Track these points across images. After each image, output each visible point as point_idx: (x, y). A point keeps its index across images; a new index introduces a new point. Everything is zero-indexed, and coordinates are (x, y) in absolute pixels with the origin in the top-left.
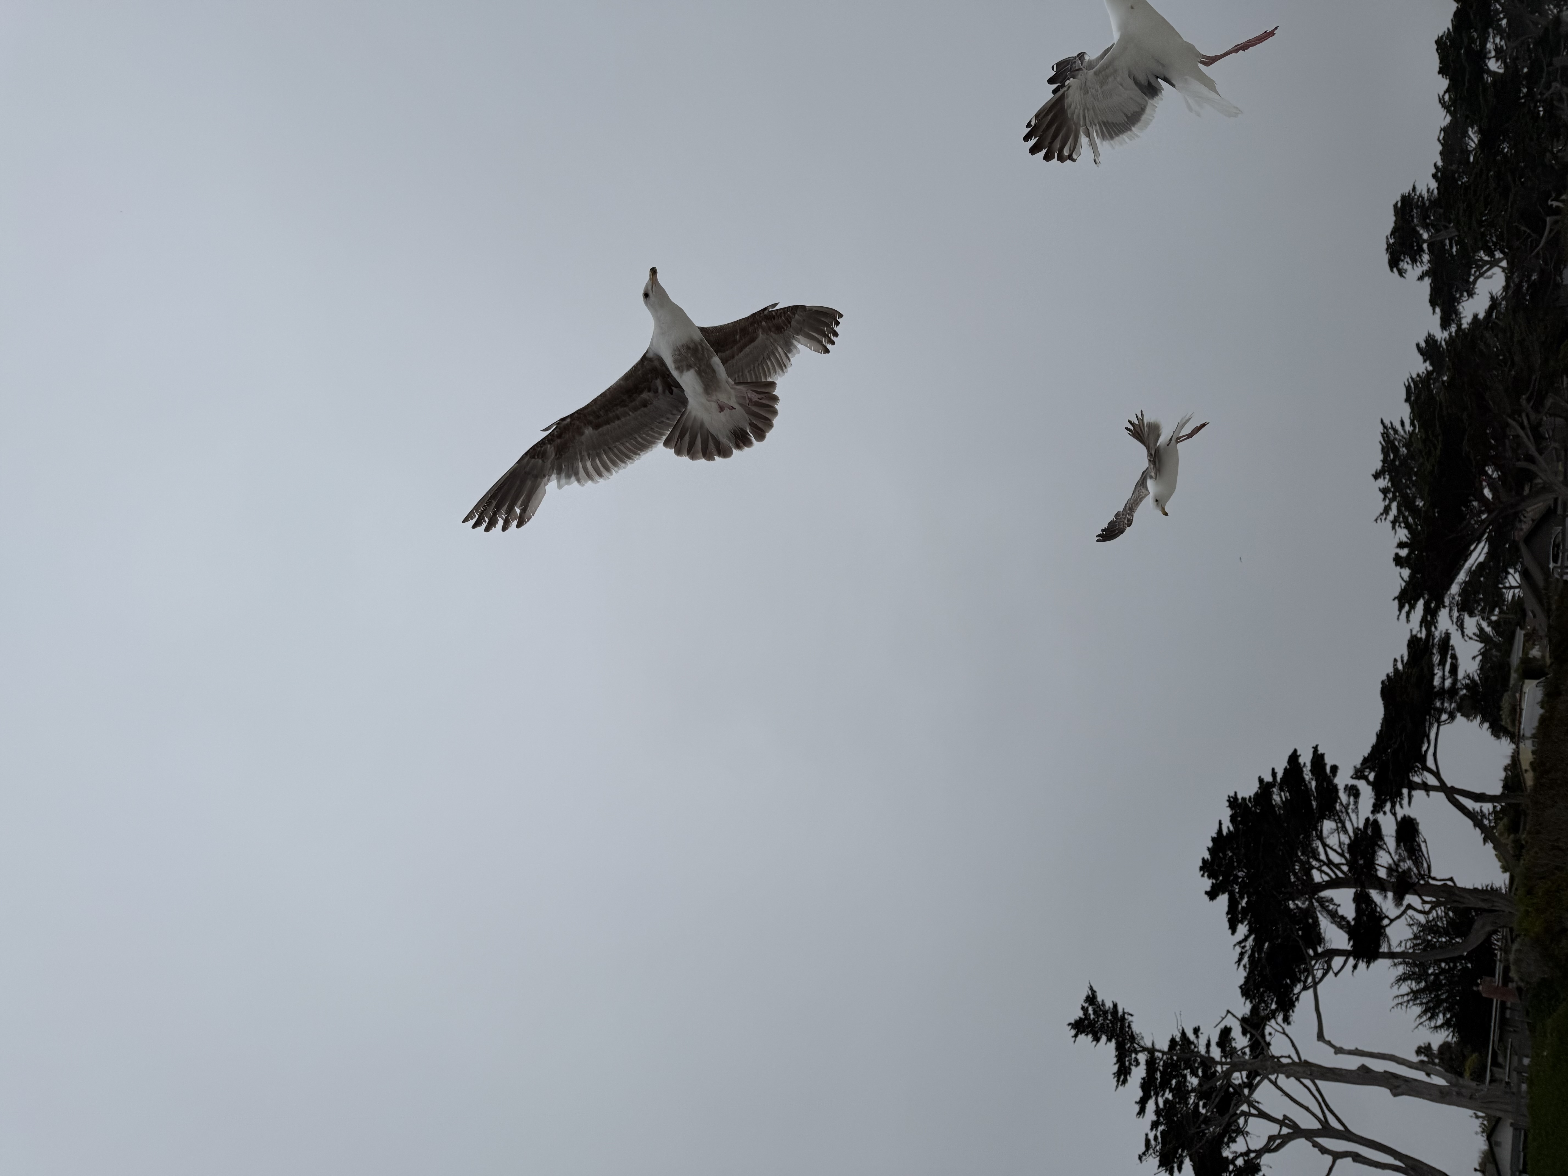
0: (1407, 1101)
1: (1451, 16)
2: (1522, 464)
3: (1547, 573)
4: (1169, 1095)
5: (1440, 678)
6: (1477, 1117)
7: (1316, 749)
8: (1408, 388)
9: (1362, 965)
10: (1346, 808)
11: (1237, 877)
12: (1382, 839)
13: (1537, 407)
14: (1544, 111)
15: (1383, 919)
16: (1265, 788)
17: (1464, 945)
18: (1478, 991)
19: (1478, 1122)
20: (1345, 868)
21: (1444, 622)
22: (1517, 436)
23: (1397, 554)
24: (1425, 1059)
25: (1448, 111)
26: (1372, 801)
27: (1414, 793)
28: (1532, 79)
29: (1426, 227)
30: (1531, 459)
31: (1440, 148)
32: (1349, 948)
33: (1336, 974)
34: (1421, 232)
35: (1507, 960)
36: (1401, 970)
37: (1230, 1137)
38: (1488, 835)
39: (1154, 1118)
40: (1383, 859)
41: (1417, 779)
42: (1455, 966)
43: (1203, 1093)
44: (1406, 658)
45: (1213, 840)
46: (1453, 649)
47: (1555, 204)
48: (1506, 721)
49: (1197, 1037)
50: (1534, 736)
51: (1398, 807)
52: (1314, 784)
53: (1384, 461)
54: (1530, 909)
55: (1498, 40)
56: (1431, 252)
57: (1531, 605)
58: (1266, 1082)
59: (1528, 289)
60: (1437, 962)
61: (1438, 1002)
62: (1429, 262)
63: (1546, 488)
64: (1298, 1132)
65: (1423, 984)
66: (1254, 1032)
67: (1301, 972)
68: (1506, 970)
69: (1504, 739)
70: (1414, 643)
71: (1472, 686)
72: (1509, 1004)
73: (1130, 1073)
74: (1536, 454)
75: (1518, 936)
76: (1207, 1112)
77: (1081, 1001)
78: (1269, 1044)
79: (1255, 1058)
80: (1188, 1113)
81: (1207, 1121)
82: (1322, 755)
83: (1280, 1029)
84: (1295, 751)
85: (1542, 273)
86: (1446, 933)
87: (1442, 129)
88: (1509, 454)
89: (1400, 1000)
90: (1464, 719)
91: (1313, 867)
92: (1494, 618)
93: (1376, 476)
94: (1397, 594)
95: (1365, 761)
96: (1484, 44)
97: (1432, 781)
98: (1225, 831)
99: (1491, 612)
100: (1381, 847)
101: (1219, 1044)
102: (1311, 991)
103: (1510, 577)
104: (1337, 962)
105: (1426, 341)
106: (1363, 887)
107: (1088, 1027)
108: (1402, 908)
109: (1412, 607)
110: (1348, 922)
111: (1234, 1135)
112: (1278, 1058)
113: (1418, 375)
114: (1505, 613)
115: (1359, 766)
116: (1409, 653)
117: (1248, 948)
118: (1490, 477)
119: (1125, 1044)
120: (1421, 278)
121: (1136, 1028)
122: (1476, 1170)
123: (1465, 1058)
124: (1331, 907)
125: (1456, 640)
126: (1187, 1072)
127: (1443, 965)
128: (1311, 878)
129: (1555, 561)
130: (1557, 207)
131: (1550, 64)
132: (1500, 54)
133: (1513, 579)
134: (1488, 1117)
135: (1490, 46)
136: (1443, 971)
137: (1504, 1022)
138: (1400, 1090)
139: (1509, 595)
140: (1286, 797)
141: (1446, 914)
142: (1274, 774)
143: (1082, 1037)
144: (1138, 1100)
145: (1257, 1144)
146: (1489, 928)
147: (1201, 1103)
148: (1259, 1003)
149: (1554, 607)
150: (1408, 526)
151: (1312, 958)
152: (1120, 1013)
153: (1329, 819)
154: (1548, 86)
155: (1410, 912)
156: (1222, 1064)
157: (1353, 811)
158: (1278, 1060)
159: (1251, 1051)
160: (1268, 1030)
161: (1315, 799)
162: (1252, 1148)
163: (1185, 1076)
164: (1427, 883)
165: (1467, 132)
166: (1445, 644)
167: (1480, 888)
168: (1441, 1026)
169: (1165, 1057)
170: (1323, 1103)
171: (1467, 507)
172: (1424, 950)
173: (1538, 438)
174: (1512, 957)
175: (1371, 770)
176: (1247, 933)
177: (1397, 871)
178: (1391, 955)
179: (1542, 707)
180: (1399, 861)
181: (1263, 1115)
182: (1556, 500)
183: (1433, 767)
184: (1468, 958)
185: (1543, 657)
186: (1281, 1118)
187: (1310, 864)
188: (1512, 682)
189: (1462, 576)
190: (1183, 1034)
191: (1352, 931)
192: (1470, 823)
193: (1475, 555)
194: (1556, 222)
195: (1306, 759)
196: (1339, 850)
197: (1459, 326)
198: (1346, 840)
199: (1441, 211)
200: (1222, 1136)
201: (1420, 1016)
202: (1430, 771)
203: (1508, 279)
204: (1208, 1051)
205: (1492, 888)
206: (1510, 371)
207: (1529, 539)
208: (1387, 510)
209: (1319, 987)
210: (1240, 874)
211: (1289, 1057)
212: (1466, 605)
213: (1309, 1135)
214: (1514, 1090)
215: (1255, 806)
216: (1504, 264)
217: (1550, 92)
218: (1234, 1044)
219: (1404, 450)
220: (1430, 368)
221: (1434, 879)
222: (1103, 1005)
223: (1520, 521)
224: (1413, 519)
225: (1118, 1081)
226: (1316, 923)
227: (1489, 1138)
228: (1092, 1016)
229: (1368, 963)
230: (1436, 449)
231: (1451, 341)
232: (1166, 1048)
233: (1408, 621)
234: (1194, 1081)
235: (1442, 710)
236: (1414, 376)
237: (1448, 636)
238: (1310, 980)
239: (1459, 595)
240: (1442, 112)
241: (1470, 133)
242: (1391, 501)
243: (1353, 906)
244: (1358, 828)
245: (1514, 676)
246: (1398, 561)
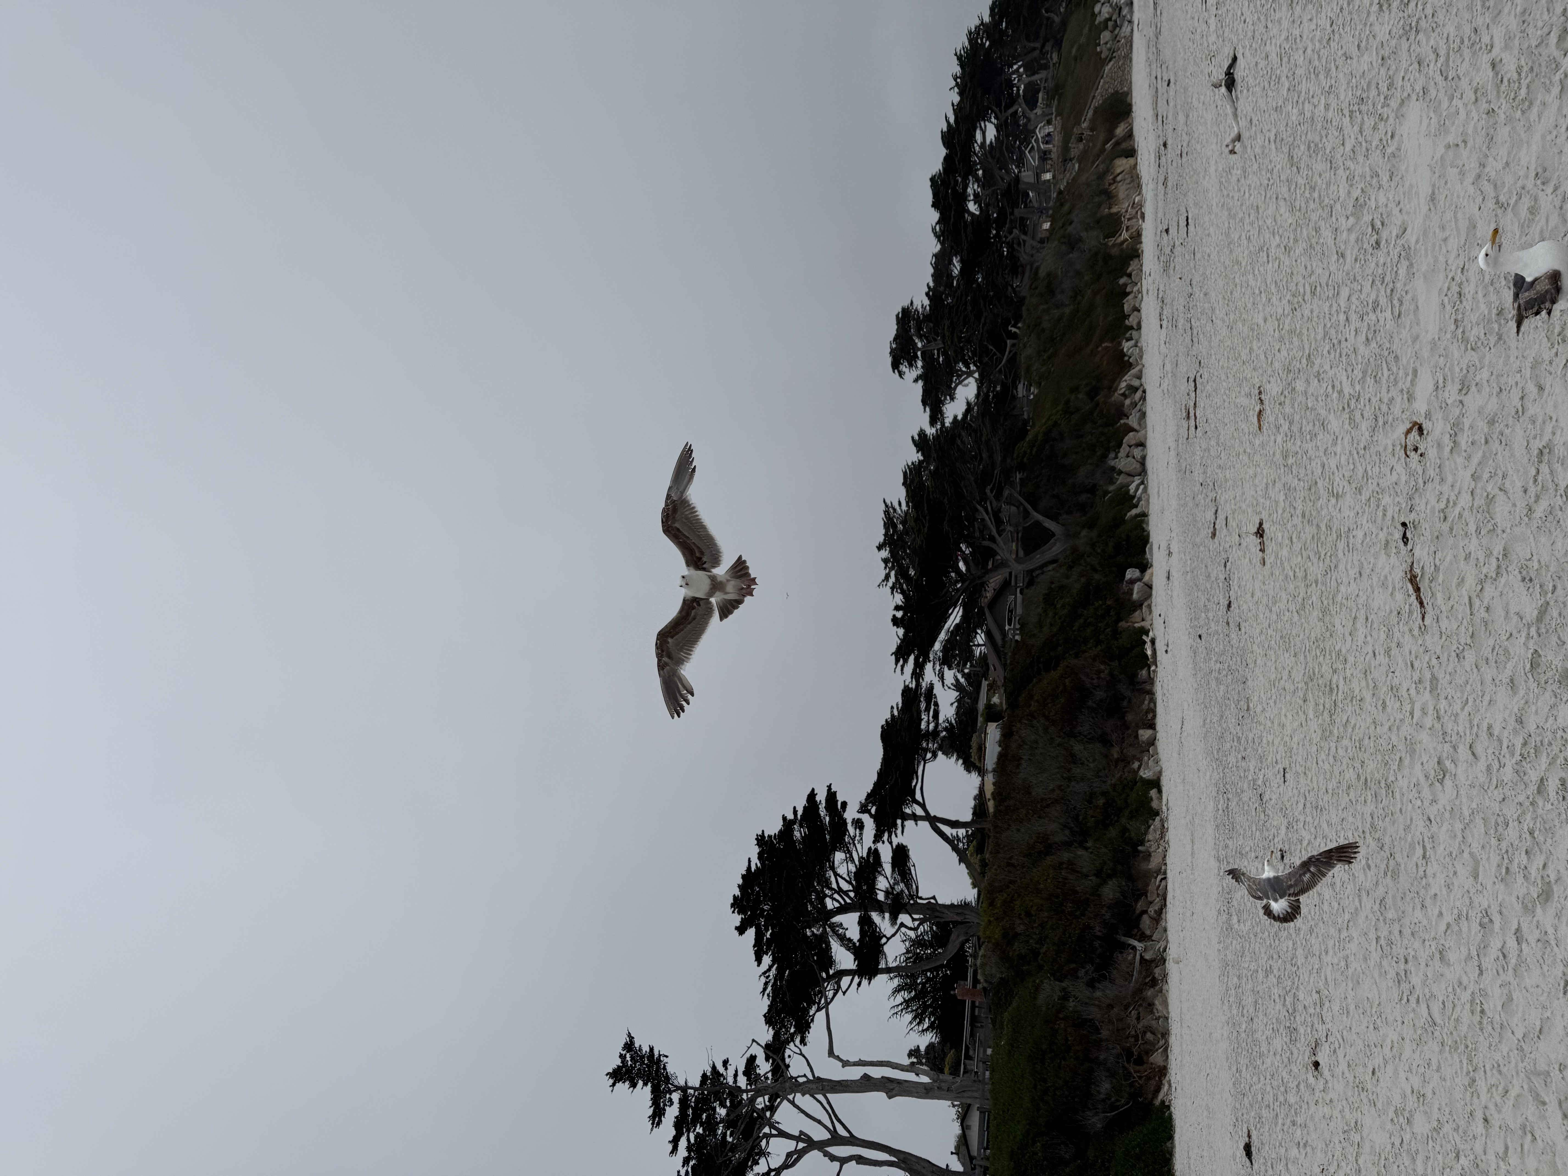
0: (901, 1101)
1: (941, 160)
2: (986, 543)
3: (1004, 634)
4: (700, 1130)
5: (926, 723)
6: (954, 1106)
7: (829, 787)
8: (905, 474)
9: (865, 982)
10: (853, 839)
11: (763, 910)
12: (881, 866)
13: (998, 496)
14: (1008, 251)
15: (882, 938)
16: (788, 824)
17: (945, 954)
18: (955, 994)
19: (954, 1110)
20: (852, 894)
21: (930, 674)
22: (983, 520)
23: (894, 616)
24: (915, 1060)
25: (939, 240)
26: (874, 832)
27: (906, 823)
28: (1000, 223)
29: (920, 337)
30: (992, 539)
31: (932, 271)
32: (854, 967)
33: (844, 993)
34: (917, 341)
35: (975, 965)
36: (896, 982)
37: (754, 1160)
38: (963, 858)
39: (686, 1154)
40: (882, 884)
41: (908, 811)
42: (938, 974)
43: (730, 1123)
44: (900, 706)
45: (743, 877)
46: (936, 697)
47: (1014, 330)
48: (974, 758)
49: (726, 1069)
50: (994, 770)
51: (893, 835)
52: (827, 819)
53: (886, 535)
54: (992, 919)
55: (976, 187)
56: (924, 359)
57: (993, 660)
58: (785, 1102)
59: (993, 399)
60: (924, 972)
61: (925, 1007)
62: (922, 367)
63: (1003, 564)
64: (812, 1144)
65: (913, 993)
66: (775, 1057)
67: (815, 995)
68: (975, 973)
69: (973, 773)
70: (906, 691)
71: (950, 729)
72: (977, 1004)
73: (664, 1114)
74: (997, 536)
75: (983, 943)
76: (733, 1140)
77: (619, 1049)
78: (788, 1066)
79: (776, 1081)
80: (716, 1144)
81: (734, 1148)
82: (835, 793)
83: (798, 1051)
84: (813, 790)
85: (1004, 385)
86: (931, 946)
87: (934, 255)
88: (977, 534)
89: (896, 1010)
90: (944, 757)
91: (826, 896)
92: (966, 671)
93: (880, 548)
94: (894, 650)
95: (869, 796)
96: (966, 187)
97: (919, 812)
98: (753, 868)
99: (965, 665)
100: (880, 873)
101: (745, 1073)
102: (824, 1010)
103: (978, 636)
104: (845, 981)
105: (919, 435)
106: (866, 911)
107: (625, 1074)
108: (897, 927)
109: (906, 661)
110: (854, 944)
111: (757, 1158)
112: (796, 1078)
113: (913, 463)
114: (974, 667)
115: (863, 801)
116: (903, 701)
117: (771, 977)
118: (964, 552)
119: (660, 1086)
120: (916, 381)
121: (670, 1069)
122: (952, 1153)
123: (945, 1054)
124: (841, 931)
125: (938, 690)
126: (717, 1104)
127: (929, 974)
128: (824, 906)
129: (1010, 624)
130: (1015, 332)
131: (1012, 213)
132: (977, 198)
133: (980, 638)
134: (962, 1105)
135: (970, 190)
136: (928, 980)
137: (974, 1019)
138: (894, 1092)
139: (977, 652)
140: (805, 833)
141: (931, 928)
142: (795, 812)
143: (619, 1085)
144: (671, 1139)
145: (776, 1162)
146: (962, 938)
147: (728, 1132)
148: (780, 1029)
149: (1008, 662)
150: (903, 592)
151: (824, 980)
152: (656, 1055)
153: (840, 850)
154: (1011, 233)
155: (903, 929)
156: (747, 1091)
157: (859, 842)
158: (796, 1081)
159: (772, 1075)
160: (788, 1052)
161: (829, 834)
162: (772, 1167)
163: (714, 1109)
164: (916, 902)
165: (952, 260)
166: (930, 693)
167: (956, 903)
168: (927, 1030)
169: (696, 1093)
170: (833, 1114)
171: (947, 577)
172: (914, 962)
173: (998, 522)
174: (979, 962)
175: (873, 805)
176: (770, 963)
177: (893, 894)
178: (888, 970)
179: (1000, 746)
180: (894, 884)
181: (782, 1134)
182: (1010, 573)
183: (920, 800)
184: (947, 966)
185: (1001, 703)
186: (797, 1134)
187: (823, 892)
188: (979, 724)
189: (942, 636)
190: (714, 1067)
191: (857, 951)
192: (949, 848)
193: (952, 617)
194: (1013, 345)
195: (821, 797)
196: (848, 879)
197: (943, 424)
198: (853, 869)
199: (932, 325)
200: (746, 1160)
201: (911, 1023)
202: (918, 803)
203: (979, 388)
204: (735, 1081)
205: (965, 903)
206: (979, 465)
207: (992, 604)
208: (887, 577)
209: (830, 1006)
210: (765, 907)
211: (805, 1076)
212: (946, 660)
213: (821, 1146)
214: (981, 1078)
215: (779, 843)
216: (976, 375)
217: (1012, 236)
218: (758, 1071)
219: (900, 527)
220: (921, 458)
221: (921, 898)
222: (640, 1050)
223: (985, 590)
224: (907, 586)
225: (653, 1124)
226: (829, 947)
227: (962, 1124)
228: (630, 1063)
229: (870, 980)
230: (924, 527)
231: (937, 437)
232: (697, 1084)
233: (902, 673)
234: (722, 1112)
235: (926, 750)
236: (910, 464)
237: (931, 687)
238: (823, 1001)
239: (941, 651)
240: (934, 240)
241: (955, 261)
242: (891, 569)
243: (858, 928)
244: (862, 857)
245: (980, 719)
246: (895, 621)
